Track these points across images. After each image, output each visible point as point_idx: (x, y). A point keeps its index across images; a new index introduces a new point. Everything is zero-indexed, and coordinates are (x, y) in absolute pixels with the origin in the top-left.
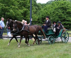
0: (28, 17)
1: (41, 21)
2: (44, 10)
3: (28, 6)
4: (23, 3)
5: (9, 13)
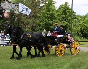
0: (68, 30)
1: (80, 33)
2: (83, 23)
3: (68, 20)
4: (64, 17)
5: (52, 27)
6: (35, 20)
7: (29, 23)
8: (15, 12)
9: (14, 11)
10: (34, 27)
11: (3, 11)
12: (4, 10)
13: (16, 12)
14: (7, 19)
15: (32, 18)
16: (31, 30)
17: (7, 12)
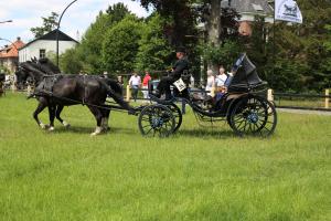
6: (318, 38)
7: (302, 47)
8: (267, 20)
9: (263, 19)
10: (316, 57)
11: (236, 19)
12: (239, 16)
13: (269, 20)
14: (246, 39)
15: (313, 33)
16: (310, 68)
17: (247, 21)
